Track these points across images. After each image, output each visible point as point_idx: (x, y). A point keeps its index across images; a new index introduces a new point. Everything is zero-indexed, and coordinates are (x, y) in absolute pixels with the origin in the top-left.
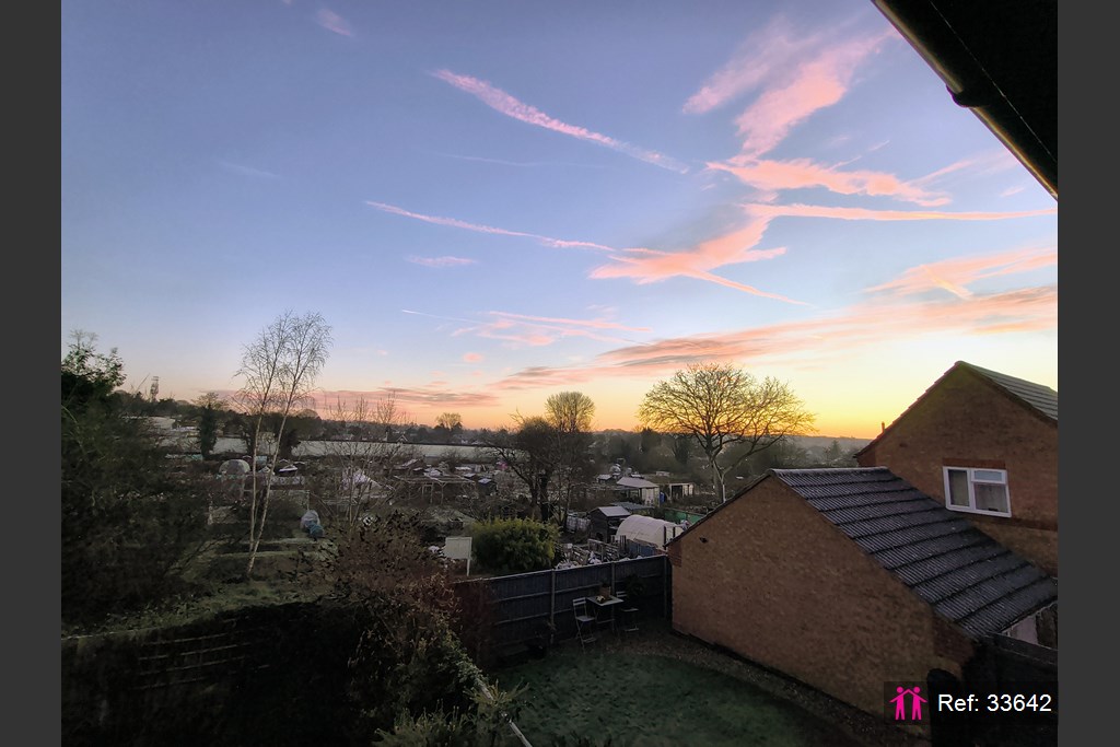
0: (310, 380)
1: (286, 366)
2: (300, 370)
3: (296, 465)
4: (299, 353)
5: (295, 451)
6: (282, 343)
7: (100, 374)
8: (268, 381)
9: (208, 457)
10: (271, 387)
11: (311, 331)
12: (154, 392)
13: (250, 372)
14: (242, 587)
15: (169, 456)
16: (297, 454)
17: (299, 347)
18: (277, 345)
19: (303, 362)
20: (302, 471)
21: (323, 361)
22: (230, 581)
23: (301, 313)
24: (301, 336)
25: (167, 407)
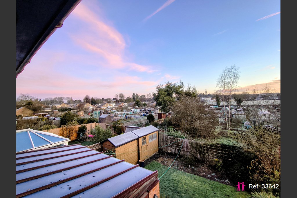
0: (236, 85)
1: (228, 82)
2: (232, 82)
3: (242, 108)
4: (231, 78)
5: (242, 104)
6: (226, 76)
7: (193, 91)
8: (224, 87)
9: (219, 107)
10: (225, 89)
11: (233, 71)
12: (206, 93)
13: (219, 85)
14: (227, 139)
15: (211, 106)
16: (243, 105)
17: (230, 76)
18: (224, 77)
19: (232, 80)
20: (244, 110)
21: (238, 78)
22: (224, 137)
23: (229, 67)
24: (230, 73)
25: (209, 96)
